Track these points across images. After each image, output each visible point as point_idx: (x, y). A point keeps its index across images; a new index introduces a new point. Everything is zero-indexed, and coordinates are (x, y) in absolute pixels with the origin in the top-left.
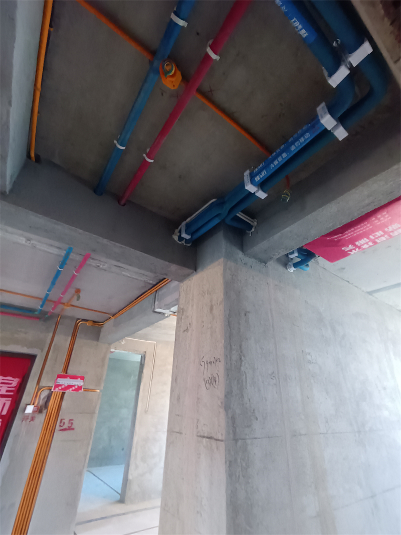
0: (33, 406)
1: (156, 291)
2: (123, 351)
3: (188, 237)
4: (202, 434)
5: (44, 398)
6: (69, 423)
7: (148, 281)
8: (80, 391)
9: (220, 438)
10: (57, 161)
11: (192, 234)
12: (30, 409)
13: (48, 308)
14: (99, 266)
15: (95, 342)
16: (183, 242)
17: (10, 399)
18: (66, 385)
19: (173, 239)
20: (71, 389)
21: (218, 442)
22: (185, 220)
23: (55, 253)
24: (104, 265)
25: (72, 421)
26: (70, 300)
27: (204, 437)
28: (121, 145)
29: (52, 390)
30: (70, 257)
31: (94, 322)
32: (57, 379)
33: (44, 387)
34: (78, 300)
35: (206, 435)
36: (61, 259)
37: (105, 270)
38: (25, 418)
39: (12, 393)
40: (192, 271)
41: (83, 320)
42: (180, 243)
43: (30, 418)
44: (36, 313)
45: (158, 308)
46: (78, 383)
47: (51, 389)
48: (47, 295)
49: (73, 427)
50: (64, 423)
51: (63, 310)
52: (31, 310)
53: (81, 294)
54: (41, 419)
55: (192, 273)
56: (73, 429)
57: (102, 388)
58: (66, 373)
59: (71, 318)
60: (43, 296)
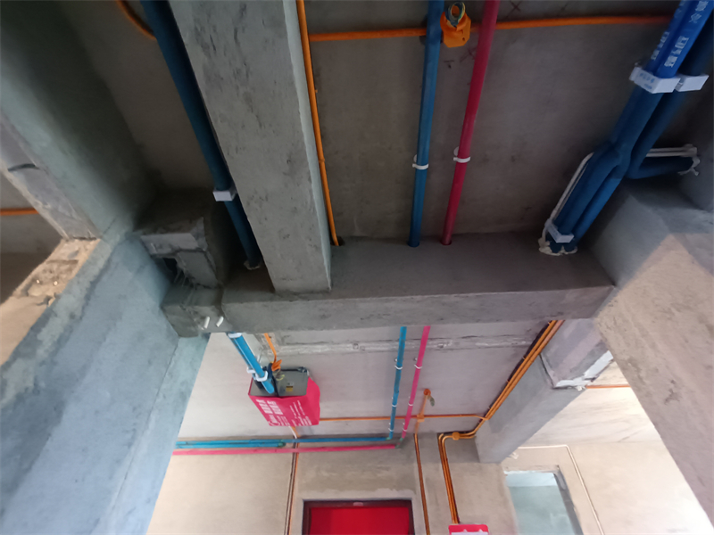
1: (539, 354)
2: (521, 472)
3: (568, 238)
7: (519, 344)
10: (358, 233)
11: (573, 232)
13: (399, 428)
14: (442, 347)
15: (476, 464)
16: (563, 251)
19: (543, 254)
22: (549, 216)
23: (386, 349)
24: (448, 343)
26: (421, 409)
28: (423, 165)
30: (406, 348)
31: (461, 433)
32: (450, 534)
34: (433, 404)
36: (396, 355)
37: (452, 349)
40: (607, 288)
41: (446, 434)
42: (558, 254)
44: (388, 438)
45: (559, 380)
48: (394, 409)
51: (417, 425)
52: (382, 436)
53: (433, 395)
55: (609, 292)
58: (459, 522)
59: (430, 435)
60: (389, 413)
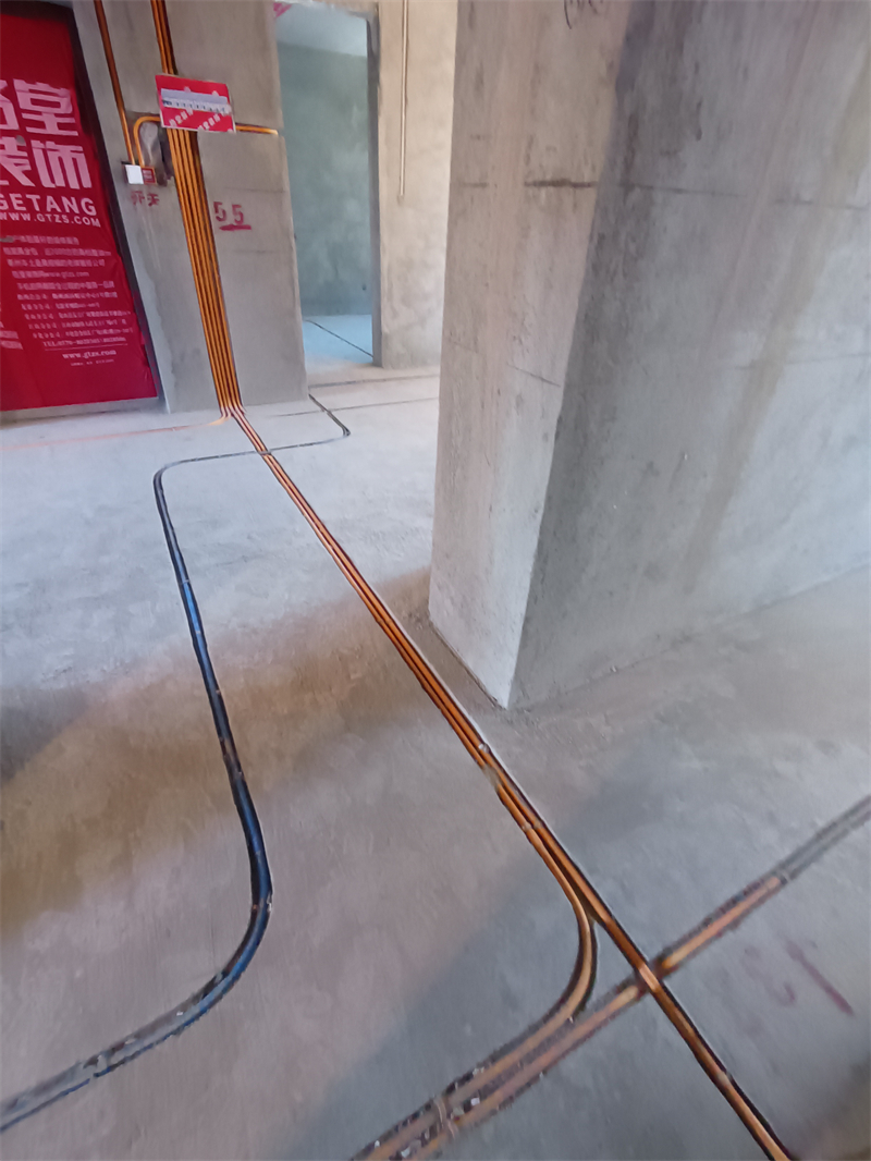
0: (139, 168)
4: (538, 177)
5: (153, 149)
6: (235, 213)
8: (230, 130)
9: (586, 179)
12: (135, 175)
17: (80, 149)
18: (191, 112)
20: (205, 124)
21: (578, 191)
25: (238, 210)
27: (543, 184)
29: (163, 126)
32: (159, 90)
33: (139, 115)
35: (548, 177)
38: (136, 195)
39: (76, 133)
43: (145, 195)
46: (214, 104)
47: (158, 123)
49: (246, 223)
50: (224, 212)
54: (169, 198)
56: (249, 228)
57: (281, 123)
58: (176, 72)
